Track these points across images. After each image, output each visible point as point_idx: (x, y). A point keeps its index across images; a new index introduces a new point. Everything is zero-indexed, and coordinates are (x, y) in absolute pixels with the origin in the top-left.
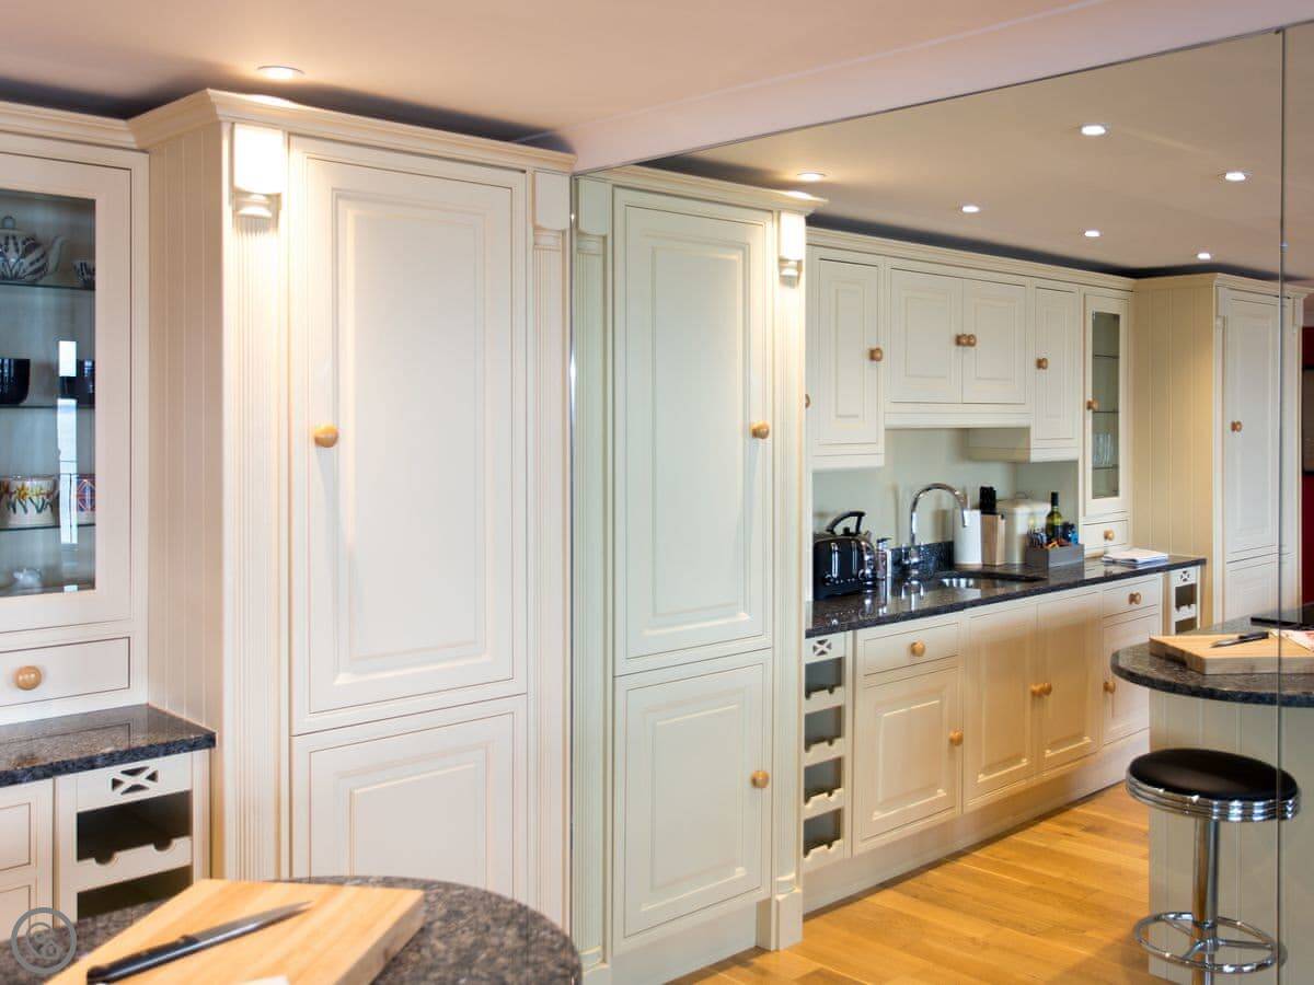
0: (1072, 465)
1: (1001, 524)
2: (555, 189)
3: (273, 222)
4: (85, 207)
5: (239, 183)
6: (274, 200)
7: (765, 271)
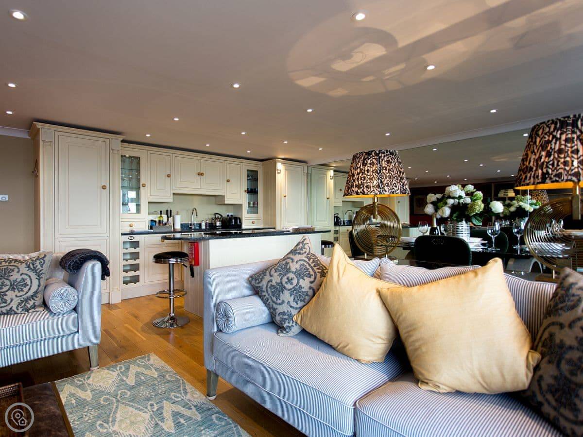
2: (306, 168)
3: (280, 173)
5: (278, 168)
6: (280, 170)
7: (329, 178)
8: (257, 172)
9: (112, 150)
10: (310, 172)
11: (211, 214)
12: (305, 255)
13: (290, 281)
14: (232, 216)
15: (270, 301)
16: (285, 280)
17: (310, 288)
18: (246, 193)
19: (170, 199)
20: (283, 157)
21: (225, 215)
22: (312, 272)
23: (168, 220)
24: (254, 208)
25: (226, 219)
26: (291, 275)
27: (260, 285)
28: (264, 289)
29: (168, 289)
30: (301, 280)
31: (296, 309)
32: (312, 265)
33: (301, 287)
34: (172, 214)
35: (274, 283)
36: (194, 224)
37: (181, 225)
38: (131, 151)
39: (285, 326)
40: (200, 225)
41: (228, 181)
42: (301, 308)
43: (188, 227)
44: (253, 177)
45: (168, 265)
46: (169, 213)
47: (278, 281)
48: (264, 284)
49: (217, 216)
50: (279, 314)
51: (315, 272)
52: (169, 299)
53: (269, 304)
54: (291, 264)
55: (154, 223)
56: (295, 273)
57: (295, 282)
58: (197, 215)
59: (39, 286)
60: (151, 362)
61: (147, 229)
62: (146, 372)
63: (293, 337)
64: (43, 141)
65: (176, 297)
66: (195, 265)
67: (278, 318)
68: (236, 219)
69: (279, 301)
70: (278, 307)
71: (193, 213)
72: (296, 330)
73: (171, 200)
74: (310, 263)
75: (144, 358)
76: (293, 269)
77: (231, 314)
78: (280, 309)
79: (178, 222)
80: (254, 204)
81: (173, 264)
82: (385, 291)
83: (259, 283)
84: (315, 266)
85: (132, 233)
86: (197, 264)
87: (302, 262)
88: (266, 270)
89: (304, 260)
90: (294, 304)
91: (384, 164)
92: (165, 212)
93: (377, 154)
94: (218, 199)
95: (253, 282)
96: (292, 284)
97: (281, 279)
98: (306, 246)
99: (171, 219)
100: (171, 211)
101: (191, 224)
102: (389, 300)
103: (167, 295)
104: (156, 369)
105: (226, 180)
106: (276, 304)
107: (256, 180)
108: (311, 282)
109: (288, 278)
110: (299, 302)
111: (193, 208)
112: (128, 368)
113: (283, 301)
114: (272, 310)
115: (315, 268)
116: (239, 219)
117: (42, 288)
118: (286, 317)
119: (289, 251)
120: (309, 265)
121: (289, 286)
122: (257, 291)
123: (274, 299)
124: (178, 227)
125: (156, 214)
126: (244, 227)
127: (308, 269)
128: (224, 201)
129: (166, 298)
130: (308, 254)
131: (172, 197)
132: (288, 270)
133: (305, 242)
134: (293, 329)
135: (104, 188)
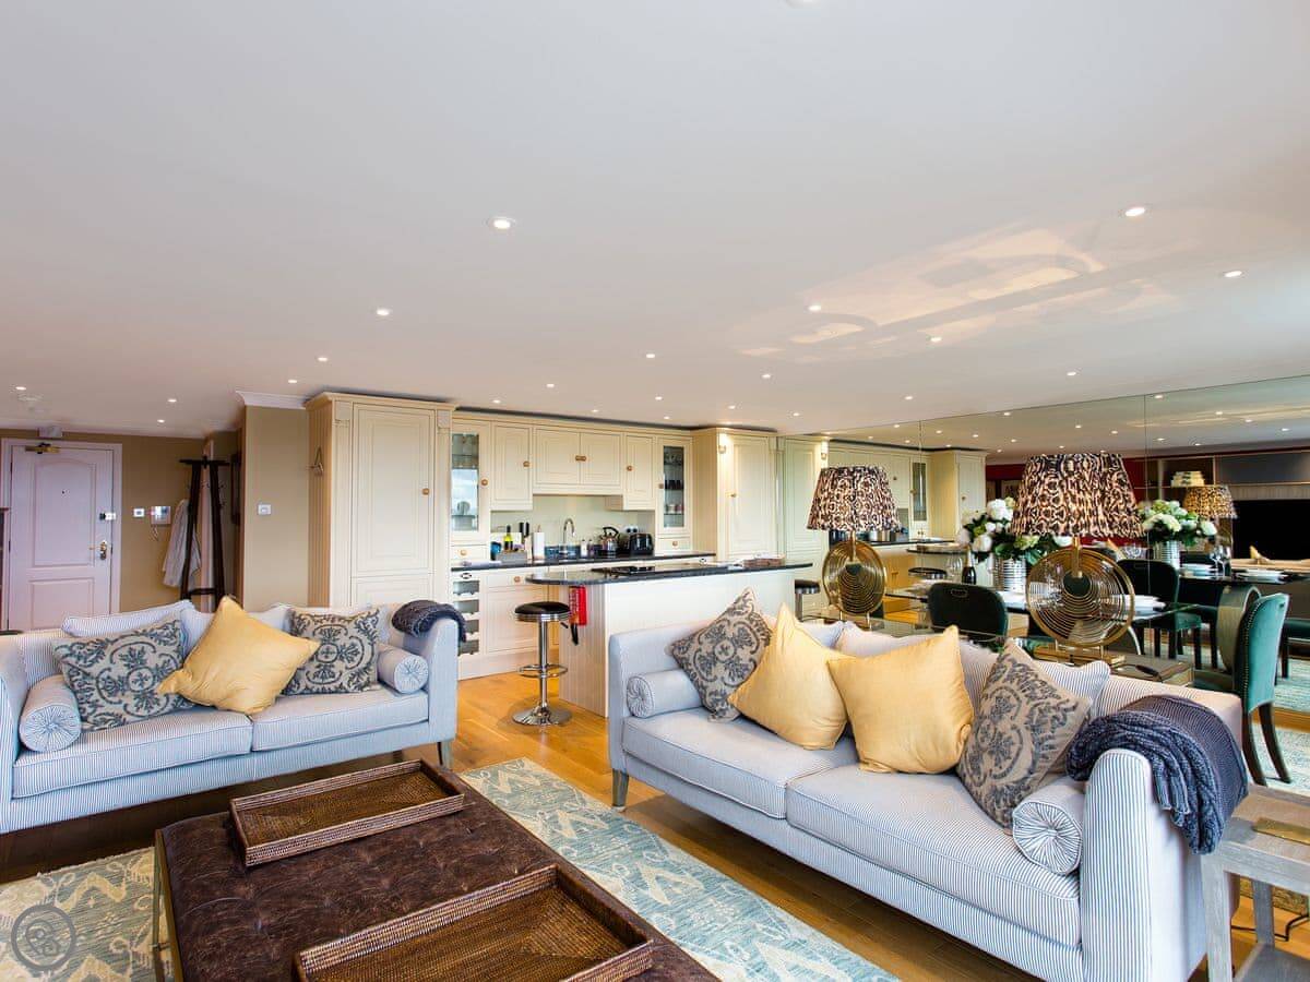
3: (726, 452)
5: (720, 444)
6: (726, 447)
8: (682, 449)
9: (439, 428)
11: (598, 529)
12: (747, 615)
13: (724, 650)
14: (635, 531)
15: (698, 676)
16: (718, 649)
17: (751, 660)
18: (663, 490)
19: (528, 505)
20: (729, 423)
21: (622, 530)
22: (754, 640)
23: (523, 542)
24: (676, 514)
25: (625, 537)
26: (726, 643)
27: (686, 655)
28: (691, 661)
29: (538, 662)
30: (739, 650)
31: (733, 687)
32: (755, 629)
33: (738, 658)
34: (530, 532)
35: (704, 653)
36: (568, 548)
37: (546, 549)
38: (468, 425)
39: (717, 709)
40: (578, 549)
41: (629, 469)
42: (738, 686)
43: (557, 552)
44: (674, 458)
45: (537, 624)
46: (525, 530)
47: (710, 650)
48: (690, 654)
49: (608, 531)
50: (710, 694)
51: (758, 640)
52: (537, 680)
53: (697, 681)
54: (726, 628)
55: (497, 549)
56: (731, 640)
57: (731, 652)
58: (573, 531)
59: (373, 654)
60: (526, 767)
61: (487, 560)
62: (521, 779)
63: (728, 723)
64: (337, 421)
65: (551, 676)
66: (580, 624)
67: (709, 700)
68: (643, 537)
69: (710, 677)
70: (709, 684)
71: (565, 528)
72: (732, 714)
73: (530, 507)
74: (752, 626)
75: (514, 763)
76: (730, 635)
77: (646, 691)
78: (711, 687)
79: (540, 543)
80: (676, 509)
81: (546, 623)
82: (835, 664)
83: (684, 653)
84: (758, 630)
85: (467, 568)
86: (583, 622)
87: (741, 626)
88: (694, 635)
89: (744, 623)
90: (730, 682)
91: (860, 487)
92: (518, 528)
93: (851, 474)
94: (612, 502)
95: (676, 652)
96: (727, 654)
97: (714, 647)
98: (748, 604)
99: (528, 540)
100: (528, 525)
101: (562, 548)
102: (837, 674)
103: (538, 674)
104: (536, 776)
105: (625, 467)
106: (707, 680)
107: (680, 463)
108: (753, 653)
109: (722, 647)
110: (736, 679)
111: (565, 519)
112: (495, 775)
113: (716, 678)
114: (701, 689)
115: (758, 634)
116: (650, 537)
117: (375, 657)
118: (719, 697)
119: (725, 609)
120: (751, 629)
121: (723, 657)
122: (681, 665)
123: (704, 674)
124: (540, 553)
125: (501, 531)
126: (658, 552)
127: (748, 635)
128: (622, 505)
129: (535, 677)
130: (751, 615)
131: (531, 502)
132: (723, 636)
133: (748, 597)
134: (728, 714)
135: (426, 492)
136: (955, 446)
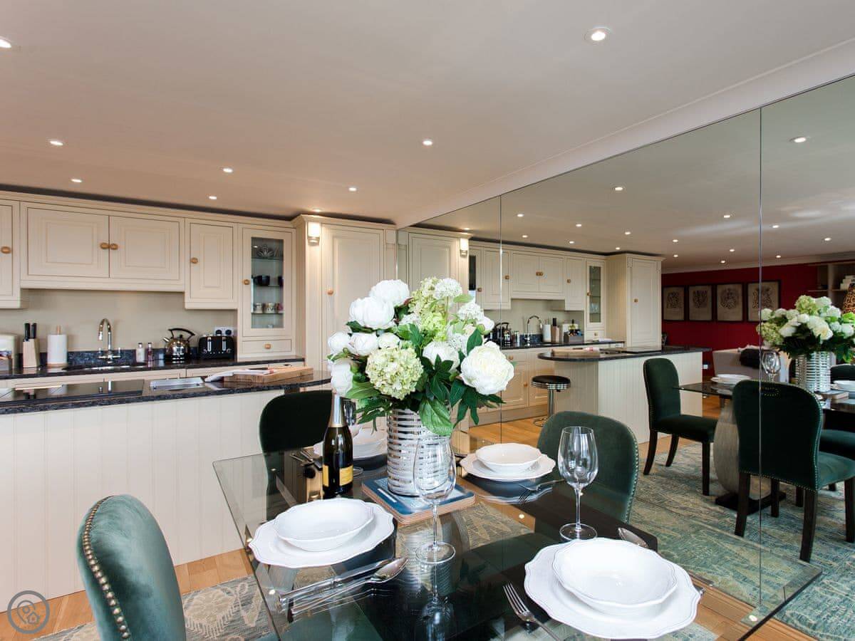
0: (581, 312)
1: (558, 329)
2: (391, 234)
3: (317, 244)
4: (281, 241)
5: (310, 235)
6: (318, 239)
7: (456, 254)
10: (403, 242)
18: (249, 286)
19: (13, 301)
36: (114, 353)
40: (133, 353)
46: (32, 331)
73: (15, 304)
79: (56, 349)
100: (35, 326)
107: (279, 258)
126: (241, 356)
128: (184, 303)
131: (18, 298)
136: (624, 249)
